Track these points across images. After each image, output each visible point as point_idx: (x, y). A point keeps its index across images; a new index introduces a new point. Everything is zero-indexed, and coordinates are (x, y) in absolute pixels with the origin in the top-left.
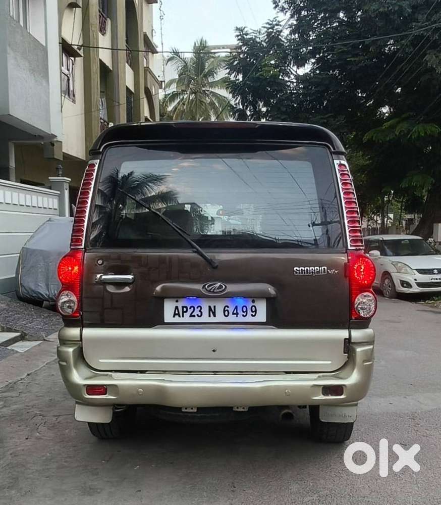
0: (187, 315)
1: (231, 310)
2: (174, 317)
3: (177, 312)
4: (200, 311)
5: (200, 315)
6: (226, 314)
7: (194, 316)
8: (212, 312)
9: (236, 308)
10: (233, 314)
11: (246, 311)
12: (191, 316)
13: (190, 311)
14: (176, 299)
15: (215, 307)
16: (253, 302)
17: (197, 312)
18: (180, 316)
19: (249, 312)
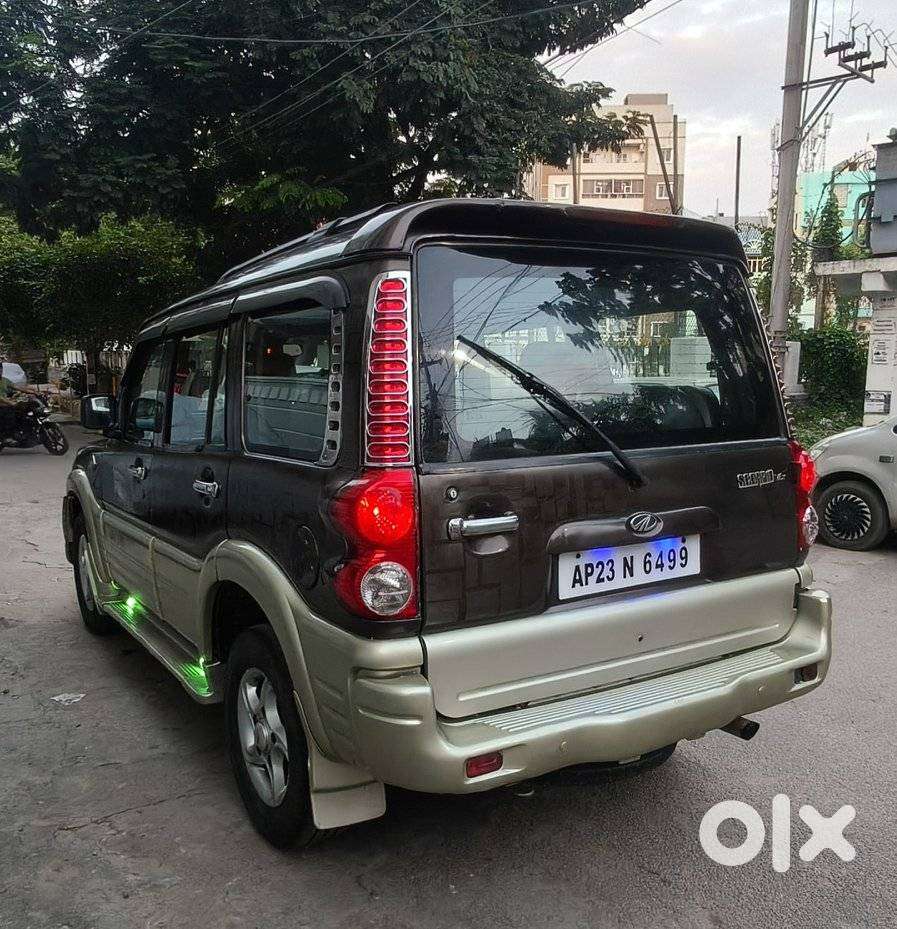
0: (592, 579)
1: (654, 560)
2: (573, 586)
3: (577, 578)
4: (612, 570)
5: (611, 577)
6: (648, 569)
7: (603, 580)
8: (628, 568)
9: (661, 556)
10: (657, 566)
11: (674, 559)
12: (600, 580)
13: (597, 571)
14: (576, 553)
15: (632, 557)
16: (684, 541)
17: (607, 572)
18: (582, 585)
19: (679, 561)
